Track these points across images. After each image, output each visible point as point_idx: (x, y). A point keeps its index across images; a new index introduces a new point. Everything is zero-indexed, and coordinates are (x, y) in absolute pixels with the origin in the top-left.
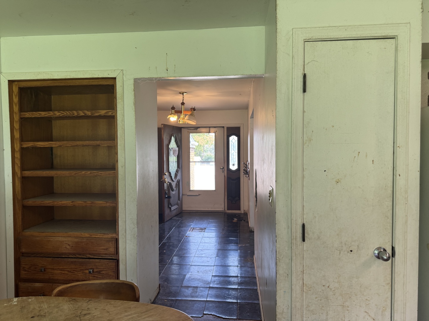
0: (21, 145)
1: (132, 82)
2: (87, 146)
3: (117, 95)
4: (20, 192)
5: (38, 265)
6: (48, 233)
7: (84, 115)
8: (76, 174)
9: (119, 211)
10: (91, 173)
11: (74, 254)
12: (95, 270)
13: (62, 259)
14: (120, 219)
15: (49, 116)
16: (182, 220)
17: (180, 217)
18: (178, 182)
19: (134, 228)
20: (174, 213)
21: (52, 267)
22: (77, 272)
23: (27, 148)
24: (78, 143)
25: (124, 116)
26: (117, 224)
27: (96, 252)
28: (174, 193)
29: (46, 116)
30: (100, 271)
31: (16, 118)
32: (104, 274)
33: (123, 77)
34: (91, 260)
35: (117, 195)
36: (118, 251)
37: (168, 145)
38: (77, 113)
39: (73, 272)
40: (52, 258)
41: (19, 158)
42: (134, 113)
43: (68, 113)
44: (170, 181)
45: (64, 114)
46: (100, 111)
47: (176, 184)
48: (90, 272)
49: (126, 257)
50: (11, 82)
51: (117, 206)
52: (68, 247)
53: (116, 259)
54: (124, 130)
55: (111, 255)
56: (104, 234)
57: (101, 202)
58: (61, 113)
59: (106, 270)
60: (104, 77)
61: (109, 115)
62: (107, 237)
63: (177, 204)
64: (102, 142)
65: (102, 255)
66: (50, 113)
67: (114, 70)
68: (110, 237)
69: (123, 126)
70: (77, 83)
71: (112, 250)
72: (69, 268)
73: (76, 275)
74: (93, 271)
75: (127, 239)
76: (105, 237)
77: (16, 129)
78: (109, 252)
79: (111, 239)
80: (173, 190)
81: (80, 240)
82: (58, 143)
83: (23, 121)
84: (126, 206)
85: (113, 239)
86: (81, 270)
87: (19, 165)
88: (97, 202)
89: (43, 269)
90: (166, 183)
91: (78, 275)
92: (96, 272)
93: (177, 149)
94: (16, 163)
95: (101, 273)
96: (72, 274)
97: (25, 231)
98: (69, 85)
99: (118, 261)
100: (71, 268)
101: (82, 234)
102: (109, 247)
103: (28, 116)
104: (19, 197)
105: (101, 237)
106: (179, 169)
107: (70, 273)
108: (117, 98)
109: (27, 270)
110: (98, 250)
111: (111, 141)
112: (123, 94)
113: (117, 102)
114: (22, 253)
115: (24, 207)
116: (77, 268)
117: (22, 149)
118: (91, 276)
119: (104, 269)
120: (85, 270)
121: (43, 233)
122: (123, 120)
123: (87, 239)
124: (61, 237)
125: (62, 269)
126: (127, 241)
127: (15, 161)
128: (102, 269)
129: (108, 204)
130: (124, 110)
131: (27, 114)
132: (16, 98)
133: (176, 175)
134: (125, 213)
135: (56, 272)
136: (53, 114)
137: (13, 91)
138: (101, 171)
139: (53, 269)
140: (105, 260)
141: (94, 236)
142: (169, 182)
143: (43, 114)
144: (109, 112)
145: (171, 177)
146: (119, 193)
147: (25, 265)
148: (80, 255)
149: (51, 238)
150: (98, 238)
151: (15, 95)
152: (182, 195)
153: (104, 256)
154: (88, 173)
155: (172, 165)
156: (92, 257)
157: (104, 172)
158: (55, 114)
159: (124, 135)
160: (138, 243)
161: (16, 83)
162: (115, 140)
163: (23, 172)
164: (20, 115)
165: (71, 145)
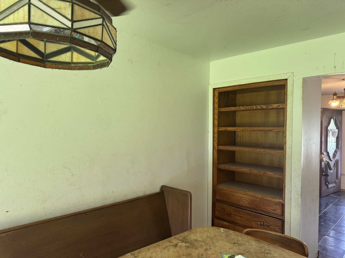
0: (218, 129)
1: (301, 81)
2: (262, 131)
3: (288, 92)
4: (217, 159)
5: (226, 210)
6: (233, 190)
7: (261, 108)
8: (253, 150)
9: (286, 183)
10: (264, 151)
11: (250, 208)
12: (265, 224)
13: (242, 210)
14: (286, 189)
15: (236, 110)
16: (340, 199)
17: (338, 196)
18: (337, 162)
19: (298, 198)
20: (331, 190)
21: (235, 214)
22: (252, 222)
23: (222, 131)
24: (256, 128)
25: (292, 108)
26: (283, 192)
27: (266, 210)
28: (331, 171)
29: (234, 110)
30: (268, 225)
31: (216, 112)
32: (271, 228)
33: (293, 78)
34: (262, 215)
35: (284, 170)
36: (284, 213)
37: (327, 127)
38: (256, 107)
39: (249, 221)
40: (235, 207)
41: (217, 137)
42: (302, 105)
43: (249, 107)
44: (328, 161)
45: (246, 108)
46: (273, 105)
47: (335, 164)
48: (261, 224)
49: (291, 220)
50: (214, 89)
51: (284, 178)
52: (246, 202)
53: (282, 220)
54: (292, 120)
55: (278, 215)
56: (273, 198)
57: (271, 173)
58: (244, 107)
59: (274, 226)
60: (278, 79)
61: (280, 107)
62: (275, 201)
63: (335, 182)
64: (274, 128)
65: (270, 214)
66: (237, 108)
67: (286, 73)
68: (278, 201)
69: (291, 116)
70: (257, 86)
71: (279, 211)
72: (247, 218)
73: (251, 223)
74: (263, 224)
75: (292, 205)
76: (273, 200)
77: (216, 119)
78: (276, 213)
79: (278, 203)
80: (330, 169)
81: (254, 199)
82: (242, 128)
83: (220, 113)
84: (292, 180)
85: (281, 203)
86: (255, 221)
87: (217, 142)
88: (268, 173)
89: (229, 213)
90: (323, 161)
91: (252, 224)
92: (266, 225)
93: (337, 130)
94: (215, 141)
95: (270, 227)
96: (248, 222)
97: (218, 185)
98: (251, 87)
99: (283, 222)
100: (248, 218)
101: (256, 195)
102: (277, 209)
103: (223, 111)
104: (216, 163)
105: (270, 200)
106: (337, 150)
107: (247, 221)
108: (288, 95)
109: (219, 211)
110: (268, 209)
111: (281, 128)
112: (293, 91)
113: (288, 97)
114: (217, 200)
115: (219, 169)
116: (252, 219)
117: (219, 132)
118: (262, 227)
119: (272, 225)
120: (258, 222)
121: (230, 188)
122: (292, 112)
123: (260, 199)
124: (241, 194)
125: (242, 217)
126: (292, 207)
127: (214, 139)
128: (271, 225)
129: (277, 176)
130: (293, 104)
131: (222, 109)
132: (216, 99)
133: (334, 155)
134: (291, 185)
135: (237, 217)
136: (239, 108)
137: (215, 95)
138: (272, 150)
139: (235, 215)
140: (273, 218)
141: (265, 198)
142: (326, 161)
143: (233, 109)
144: (281, 105)
145: (329, 157)
146: (286, 168)
147: (218, 208)
148: (254, 209)
149: (235, 193)
150: (267, 200)
151: (216, 97)
152: (341, 174)
153: (272, 214)
154: (262, 151)
155: (330, 145)
156: (263, 213)
157: (274, 151)
158: (240, 109)
159: (292, 123)
160: (301, 211)
161: (217, 89)
162: (284, 127)
163: (219, 146)
164: (218, 110)
165: (250, 130)
